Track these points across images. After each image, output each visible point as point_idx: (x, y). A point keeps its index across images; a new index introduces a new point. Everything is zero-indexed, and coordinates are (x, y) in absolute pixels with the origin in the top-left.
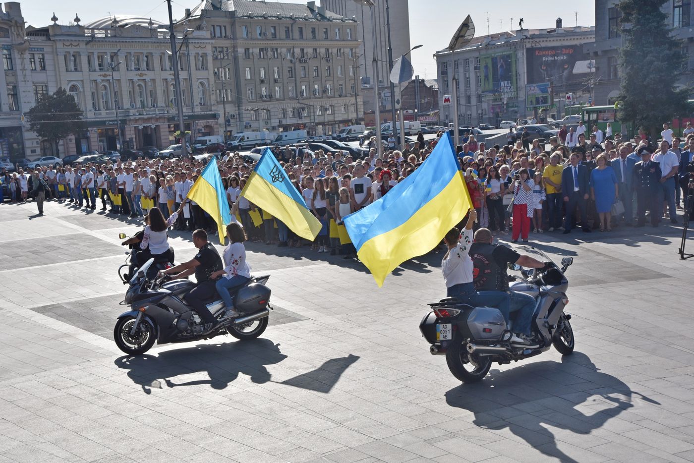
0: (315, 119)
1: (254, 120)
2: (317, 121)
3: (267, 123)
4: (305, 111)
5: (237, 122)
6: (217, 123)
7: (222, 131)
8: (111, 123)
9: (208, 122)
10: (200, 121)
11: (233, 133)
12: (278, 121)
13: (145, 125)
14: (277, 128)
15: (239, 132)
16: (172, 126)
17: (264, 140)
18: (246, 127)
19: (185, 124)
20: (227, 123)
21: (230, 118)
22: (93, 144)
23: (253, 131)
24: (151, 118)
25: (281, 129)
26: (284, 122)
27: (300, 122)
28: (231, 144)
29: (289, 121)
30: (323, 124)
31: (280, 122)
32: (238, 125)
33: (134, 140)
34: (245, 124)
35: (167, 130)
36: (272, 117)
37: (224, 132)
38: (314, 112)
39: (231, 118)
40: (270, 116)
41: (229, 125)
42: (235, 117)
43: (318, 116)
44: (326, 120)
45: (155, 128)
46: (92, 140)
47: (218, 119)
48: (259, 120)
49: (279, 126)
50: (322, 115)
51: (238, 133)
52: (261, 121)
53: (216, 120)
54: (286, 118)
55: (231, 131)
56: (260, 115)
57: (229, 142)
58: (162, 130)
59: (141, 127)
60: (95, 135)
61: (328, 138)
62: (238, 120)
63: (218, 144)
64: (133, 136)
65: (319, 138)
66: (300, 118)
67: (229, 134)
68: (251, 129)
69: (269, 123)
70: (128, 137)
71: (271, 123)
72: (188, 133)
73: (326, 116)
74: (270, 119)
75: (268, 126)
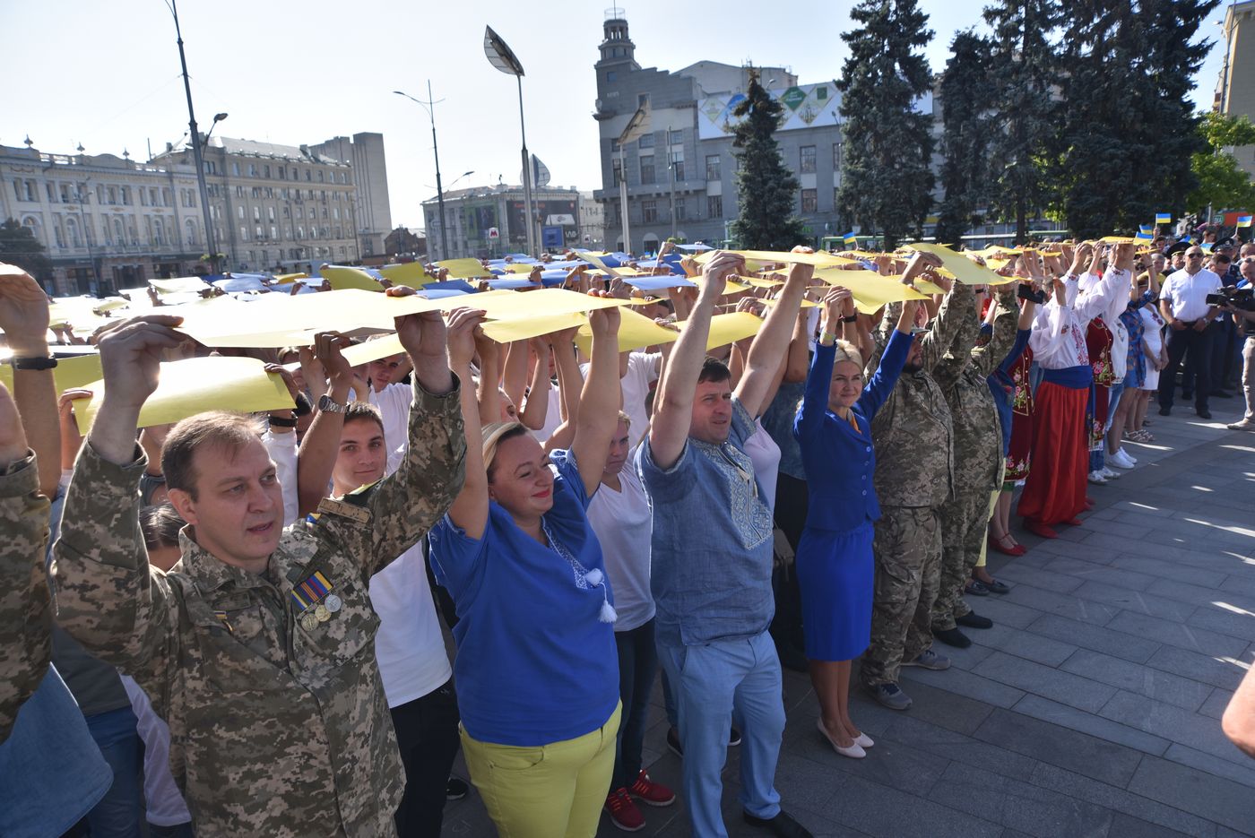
1: (250, 261)
3: (264, 264)
5: (232, 263)
8: (83, 262)
12: (275, 262)
13: (126, 265)
22: (60, 285)
24: (132, 257)
26: (282, 263)
31: (278, 263)
33: (113, 281)
34: (240, 265)
35: (153, 270)
38: (312, 254)
40: (267, 257)
43: (317, 257)
45: (137, 269)
46: (59, 281)
49: (278, 268)
50: (320, 256)
52: (258, 262)
54: (284, 259)
56: (257, 255)
58: (146, 270)
59: (120, 267)
60: (63, 276)
62: (233, 261)
64: (112, 277)
70: (105, 278)
71: (268, 264)
73: (324, 257)
74: (268, 260)
75: (266, 267)
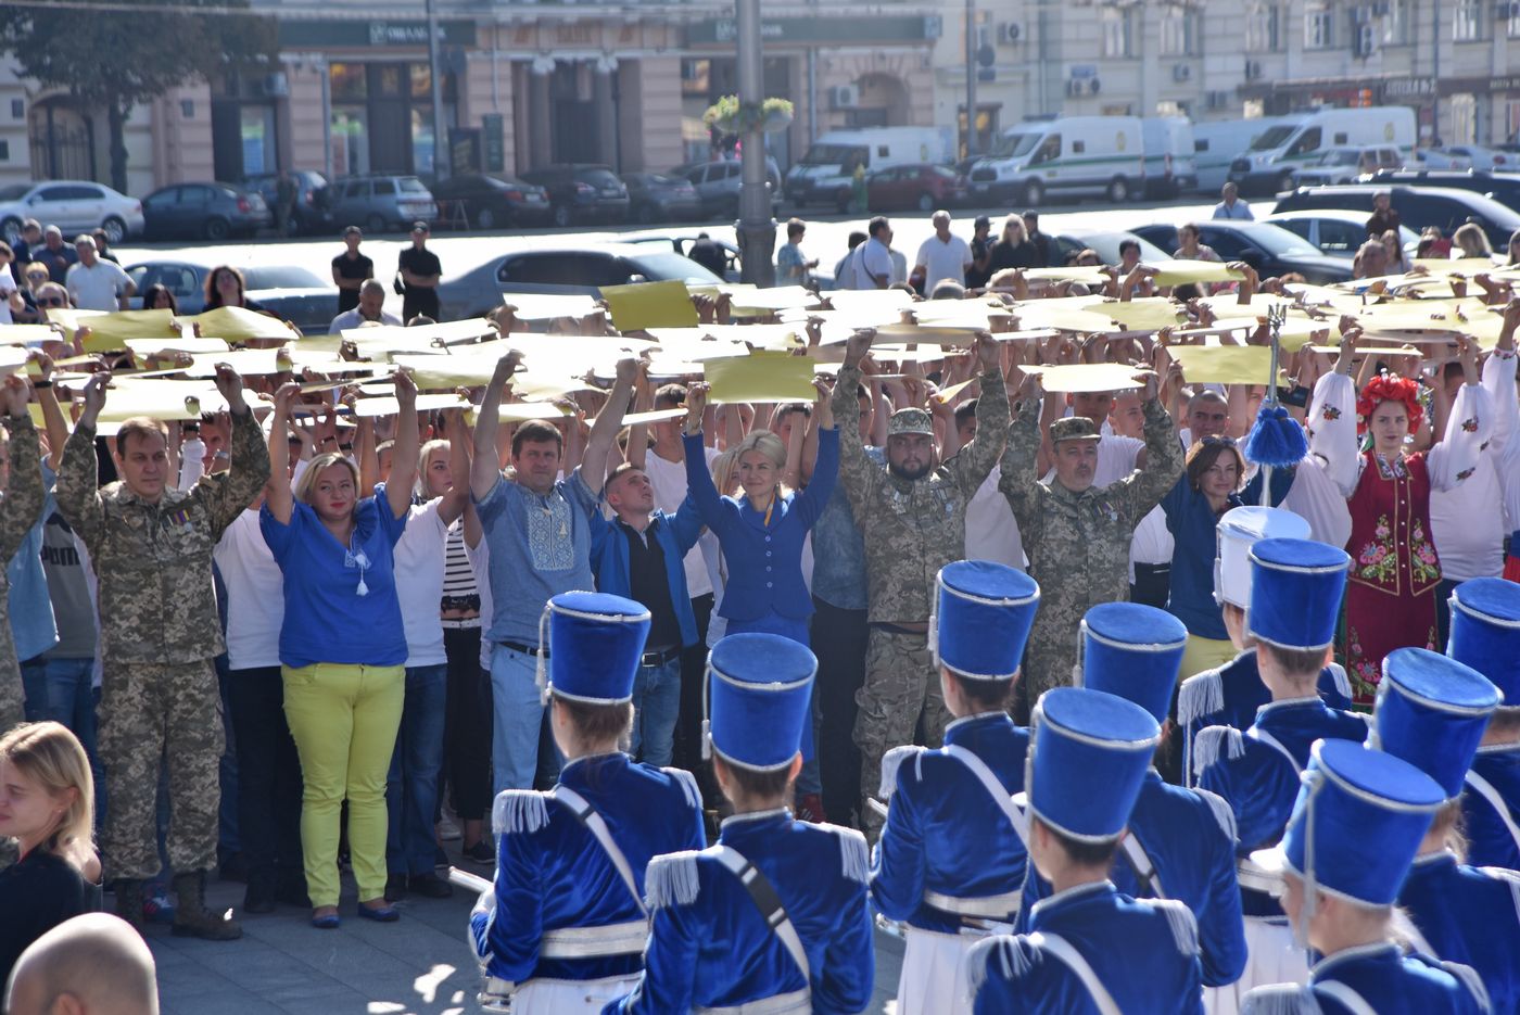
0: (1436, 60)
1: (1114, 59)
2: (1446, 72)
3: (1180, 75)
4: (1386, 19)
5: (1027, 62)
6: (925, 65)
7: (947, 104)
8: (399, 34)
9: (882, 57)
10: (845, 51)
11: (1004, 118)
12: (1238, 64)
13: (568, 56)
14: (1232, 101)
15: (1034, 111)
16: (703, 66)
17: (1160, 159)
18: (1072, 91)
19: (767, 60)
20: (978, 68)
21: (993, 42)
22: (298, 134)
23: (1108, 111)
24: (599, 24)
25: (1252, 109)
26: (1272, 73)
27: (1357, 72)
28: (991, 174)
29: (1300, 67)
30: (1480, 87)
31: (1251, 70)
32: (1034, 76)
33: (508, 127)
34: (1066, 73)
35: (676, 85)
36: (1209, 46)
37: (961, 110)
38: (1436, 24)
39: (1002, 41)
40: (1201, 38)
41: (987, 77)
42: (1022, 37)
43: (1459, 43)
44: (1500, 68)
45: (615, 75)
46: (297, 113)
47: (931, 43)
48: (1140, 58)
49: (1246, 92)
50: (1479, 40)
51: (1029, 119)
52: (1151, 63)
53: (924, 50)
54: (1285, 51)
55: (992, 110)
56: (1148, 30)
57: (978, 166)
58: (647, 86)
59: (544, 66)
60: (316, 92)
61: (1500, 161)
62: (1034, 52)
63: (925, 170)
64: (506, 108)
65: (1449, 160)
66: (1359, 50)
67: (981, 121)
68: (1097, 104)
69: (1193, 73)
70: (476, 112)
71: (1202, 75)
72: (776, 111)
73: (1500, 44)
74: (1201, 55)
75: (1189, 91)
